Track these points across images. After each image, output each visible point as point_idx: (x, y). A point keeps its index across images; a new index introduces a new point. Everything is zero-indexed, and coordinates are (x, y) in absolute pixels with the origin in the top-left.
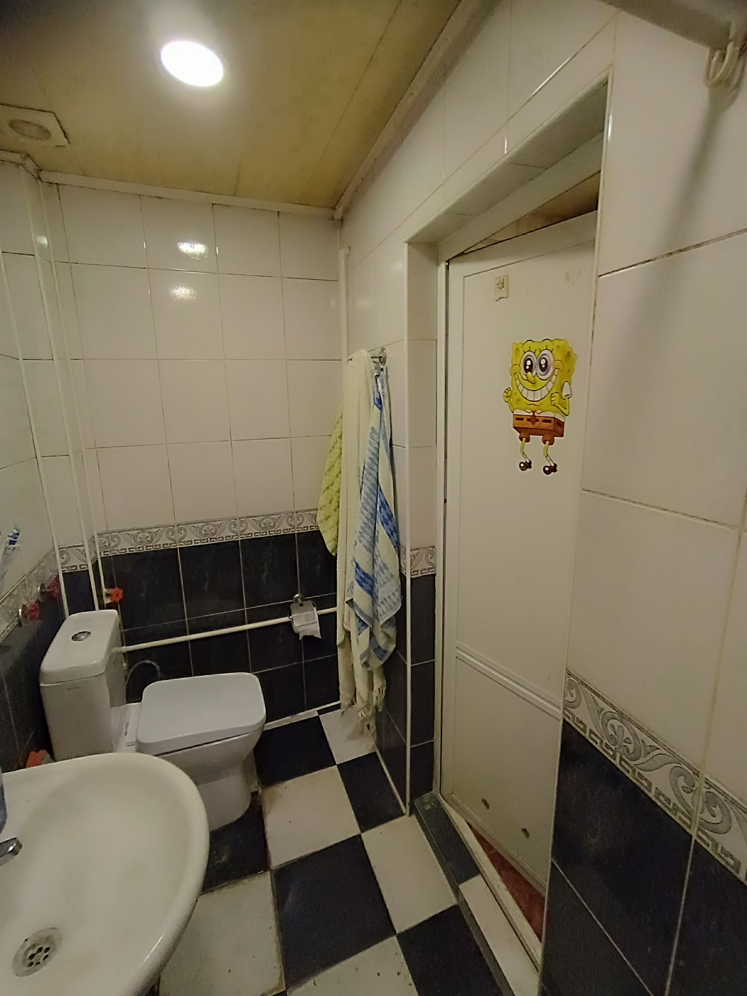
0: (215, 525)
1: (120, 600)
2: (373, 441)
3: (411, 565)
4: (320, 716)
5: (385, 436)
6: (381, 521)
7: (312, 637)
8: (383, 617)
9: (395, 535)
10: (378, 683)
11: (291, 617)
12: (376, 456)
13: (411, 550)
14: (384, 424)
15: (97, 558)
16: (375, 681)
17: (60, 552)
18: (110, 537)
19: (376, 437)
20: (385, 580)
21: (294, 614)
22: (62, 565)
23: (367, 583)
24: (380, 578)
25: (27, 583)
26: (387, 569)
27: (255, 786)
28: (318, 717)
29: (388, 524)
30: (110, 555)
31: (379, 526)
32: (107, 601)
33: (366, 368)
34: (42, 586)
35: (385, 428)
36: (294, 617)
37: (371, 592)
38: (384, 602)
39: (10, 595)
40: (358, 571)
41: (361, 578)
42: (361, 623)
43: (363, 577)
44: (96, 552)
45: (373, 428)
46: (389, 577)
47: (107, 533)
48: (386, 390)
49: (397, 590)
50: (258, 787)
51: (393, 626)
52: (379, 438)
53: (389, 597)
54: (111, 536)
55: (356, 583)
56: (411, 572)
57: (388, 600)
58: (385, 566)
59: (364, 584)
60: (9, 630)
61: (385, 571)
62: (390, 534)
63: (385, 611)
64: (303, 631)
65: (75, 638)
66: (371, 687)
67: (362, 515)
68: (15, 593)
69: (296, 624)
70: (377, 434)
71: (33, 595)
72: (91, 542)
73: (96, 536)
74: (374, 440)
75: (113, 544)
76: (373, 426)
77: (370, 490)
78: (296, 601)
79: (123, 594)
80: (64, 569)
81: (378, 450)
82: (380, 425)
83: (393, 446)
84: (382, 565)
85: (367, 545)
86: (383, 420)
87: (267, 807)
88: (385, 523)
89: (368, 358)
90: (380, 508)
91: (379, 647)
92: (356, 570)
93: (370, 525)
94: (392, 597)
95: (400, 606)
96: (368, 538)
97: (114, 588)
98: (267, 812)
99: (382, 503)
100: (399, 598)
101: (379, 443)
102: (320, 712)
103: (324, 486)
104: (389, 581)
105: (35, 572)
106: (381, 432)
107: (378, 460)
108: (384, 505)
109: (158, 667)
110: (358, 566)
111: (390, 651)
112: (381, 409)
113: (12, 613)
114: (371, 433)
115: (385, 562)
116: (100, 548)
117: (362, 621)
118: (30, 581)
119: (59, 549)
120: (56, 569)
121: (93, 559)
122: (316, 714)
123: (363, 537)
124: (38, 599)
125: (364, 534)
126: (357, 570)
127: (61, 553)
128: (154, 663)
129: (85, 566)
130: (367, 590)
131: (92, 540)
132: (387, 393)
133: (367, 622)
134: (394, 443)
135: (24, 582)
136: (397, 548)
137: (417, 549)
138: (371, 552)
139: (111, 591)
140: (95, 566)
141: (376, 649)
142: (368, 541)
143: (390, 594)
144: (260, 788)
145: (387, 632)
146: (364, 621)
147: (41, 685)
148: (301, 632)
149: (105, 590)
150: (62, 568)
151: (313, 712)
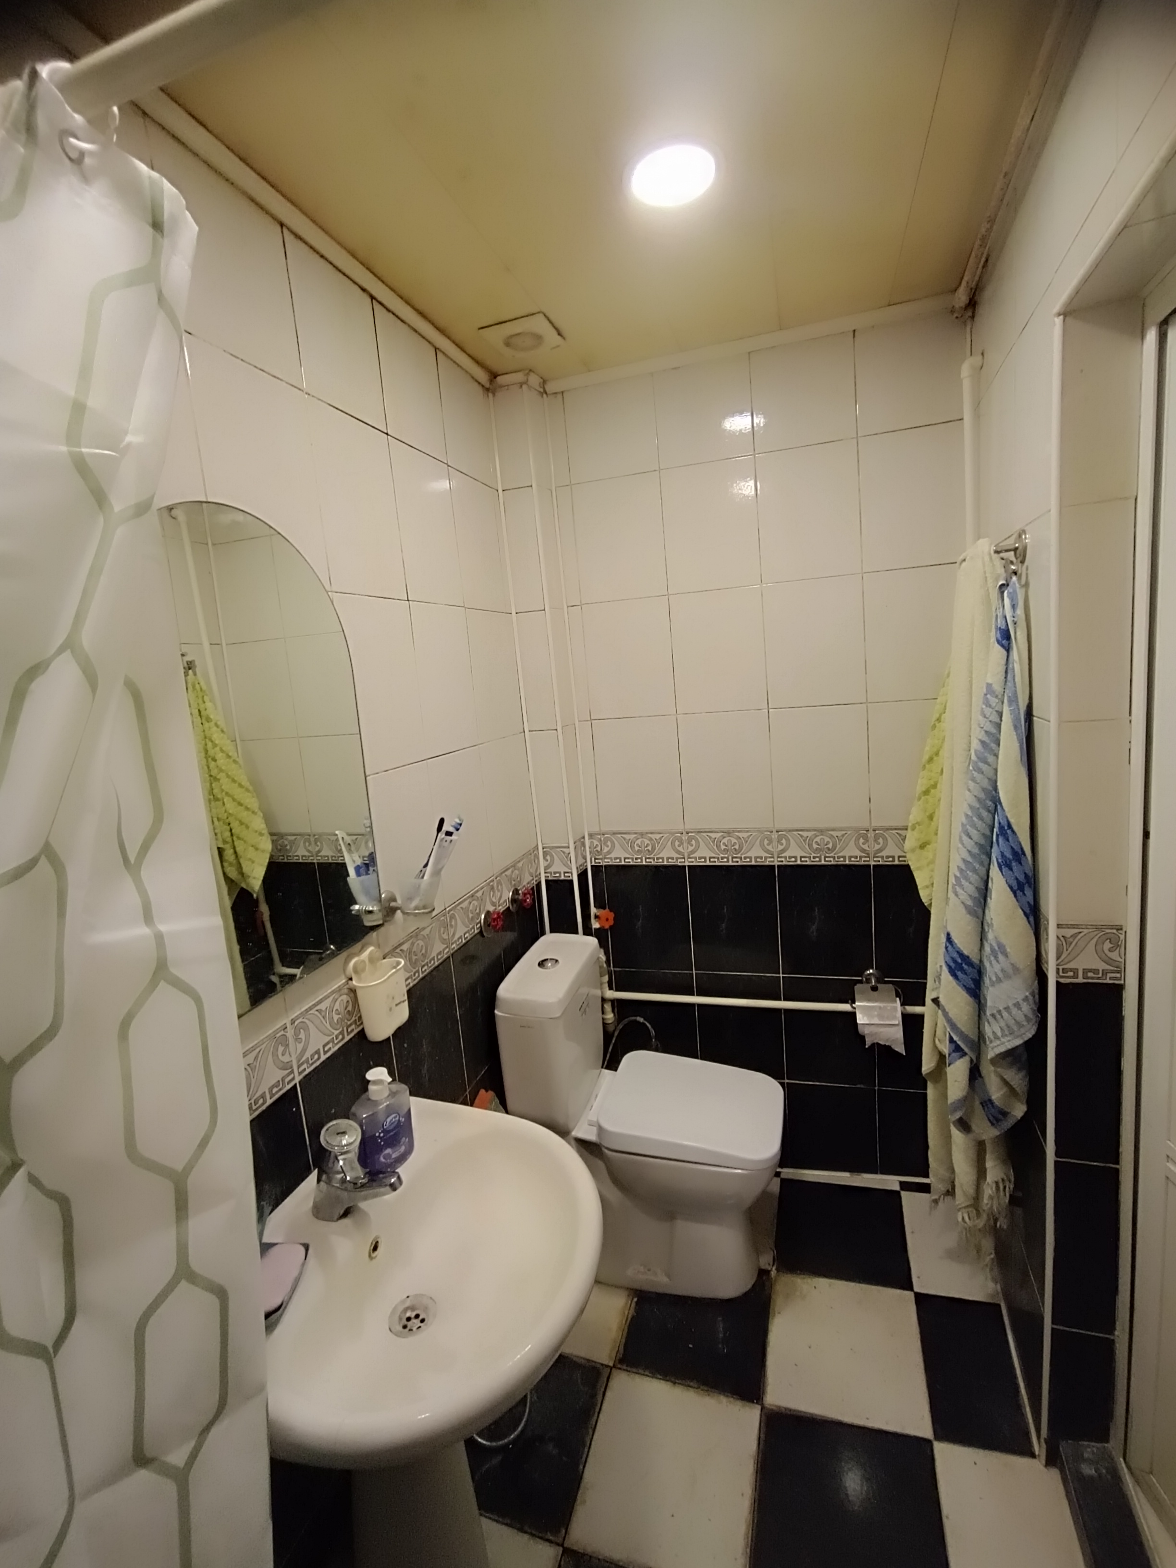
0: (740, 838)
1: (611, 927)
2: (988, 711)
3: (1058, 958)
4: (903, 1193)
5: (1013, 700)
6: (997, 860)
7: (889, 1048)
8: (994, 1044)
9: (1029, 892)
10: (994, 1170)
11: (854, 1005)
12: (993, 739)
13: (1059, 926)
14: (1014, 676)
15: (586, 866)
16: (989, 1164)
17: (544, 852)
18: (602, 839)
19: (993, 701)
20: (1001, 975)
21: (860, 1001)
22: (545, 870)
23: (966, 974)
24: (992, 969)
25: (495, 885)
26: (1006, 955)
27: (766, 1260)
28: (897, 1194)
29: (1011, 869)
30: (601, 864)
31: (995, 871)
32: (596, 925)
33: (985, 572)
34: (516, 892)
35: (1015, 683)
36: (858, 1006)
37: (975, 991)
38: (998, 1017)
39: (472, 896)
40: (950, 948)
41: (955, 961)
42: (953, 1046)
43: (960, 961)
44: (585, 858)
45: (989, 686)
46: (1010, 971)
47: (600, 834)
48: (1020, 611)
49: (1026, 999)
50: (771, 1263)
51: (1020, 1069)
52: (1003, 703)
53: (1007, 1009)
54: (605, 838)
55: (945, 969)
56: (1058, 970)
57: (1005, 1014)
58: (1001, 946)
59: (959, 973)
60: (467, 937)
61: (1001, 957)
62: (1016, 888)
63: (999, 1034)
64: (871, 1034)
65: (542, 964)
66: (981, 1173)
67: (960, 845)
68: (479, 894)
69: (861, 1019)
70: (997, 697)
71: (502, 901)
72: (578, 843)
73: (587, 837)
74: (990, 706)
75: (606, 850)
76: (990, 681)
77: (979, 800)
78: (868, 981)
79: (614, 919)
80: (547, 875)
81: (998, 726)
82: (1006, 678)
83: (1035, 718)
84: (994, 944)
85: (969, 903)
86: (1013, 668)
87: (778, 1301)
88: (1005, 865)
89: (990, 554)
90: (997, 835)
91: (990, 1100)
92: (946, 945)
93: (977, 866)
94: (1014, 1011)
95: (1033, 1032)
96: (971, 889)
97: (604, 908)
98: (776, 1309)
99: (1001, 827)
100: (1031, 1015)
101: (1001, 715)
102: (905, 1186)
103: (920, 789)
104: (1007, 976)
105: (508, 873)
106: (1007, 691)
107: (999, 745)
108: (1007, 830)
109: (653, 1032)
110: (950, 938)
111: (1015, 1116)
112: (1008, 649)
113: (473, 918)
114: (986, 695)
115: (1004, 941)
116: (590, 852)
117: (955, 1042)
118: (499, 883)
119: (543, 849)
120: (538, 873)
121: (581, 865)
122: (897, 1188)
123: (961, 886)
124: (509, 907)
125: (963, 882)
126: (948, 944)
127: (545, 854)
128: (648, 1025)
129: (570, 875)
130: (964, 986)
131: (580, 843)
132: (1023, 616)
133: (963, 1046)
134: (1035, 713)
135: (491, 884)
136: (1032, 919)
137: (1073, 926)
138: (978, 917)
139: (600, 912)
140: (583, 876)
141: (985, 1102)
142: (970, 896)
143: (1010, 1005)
144: (774, 1268)
145: (1005, 1077)
146: (959, 1043)
147: (496, 1012)
148: (869, 1034)
149: (593, 910)
150: (545, 873)
151: (891, 1182)
